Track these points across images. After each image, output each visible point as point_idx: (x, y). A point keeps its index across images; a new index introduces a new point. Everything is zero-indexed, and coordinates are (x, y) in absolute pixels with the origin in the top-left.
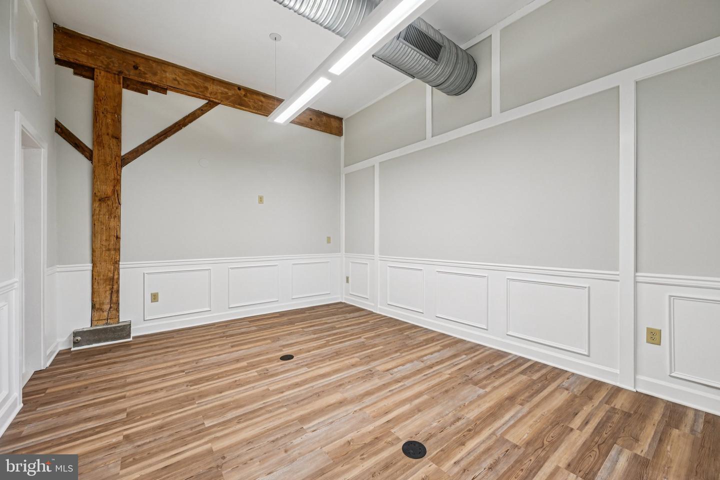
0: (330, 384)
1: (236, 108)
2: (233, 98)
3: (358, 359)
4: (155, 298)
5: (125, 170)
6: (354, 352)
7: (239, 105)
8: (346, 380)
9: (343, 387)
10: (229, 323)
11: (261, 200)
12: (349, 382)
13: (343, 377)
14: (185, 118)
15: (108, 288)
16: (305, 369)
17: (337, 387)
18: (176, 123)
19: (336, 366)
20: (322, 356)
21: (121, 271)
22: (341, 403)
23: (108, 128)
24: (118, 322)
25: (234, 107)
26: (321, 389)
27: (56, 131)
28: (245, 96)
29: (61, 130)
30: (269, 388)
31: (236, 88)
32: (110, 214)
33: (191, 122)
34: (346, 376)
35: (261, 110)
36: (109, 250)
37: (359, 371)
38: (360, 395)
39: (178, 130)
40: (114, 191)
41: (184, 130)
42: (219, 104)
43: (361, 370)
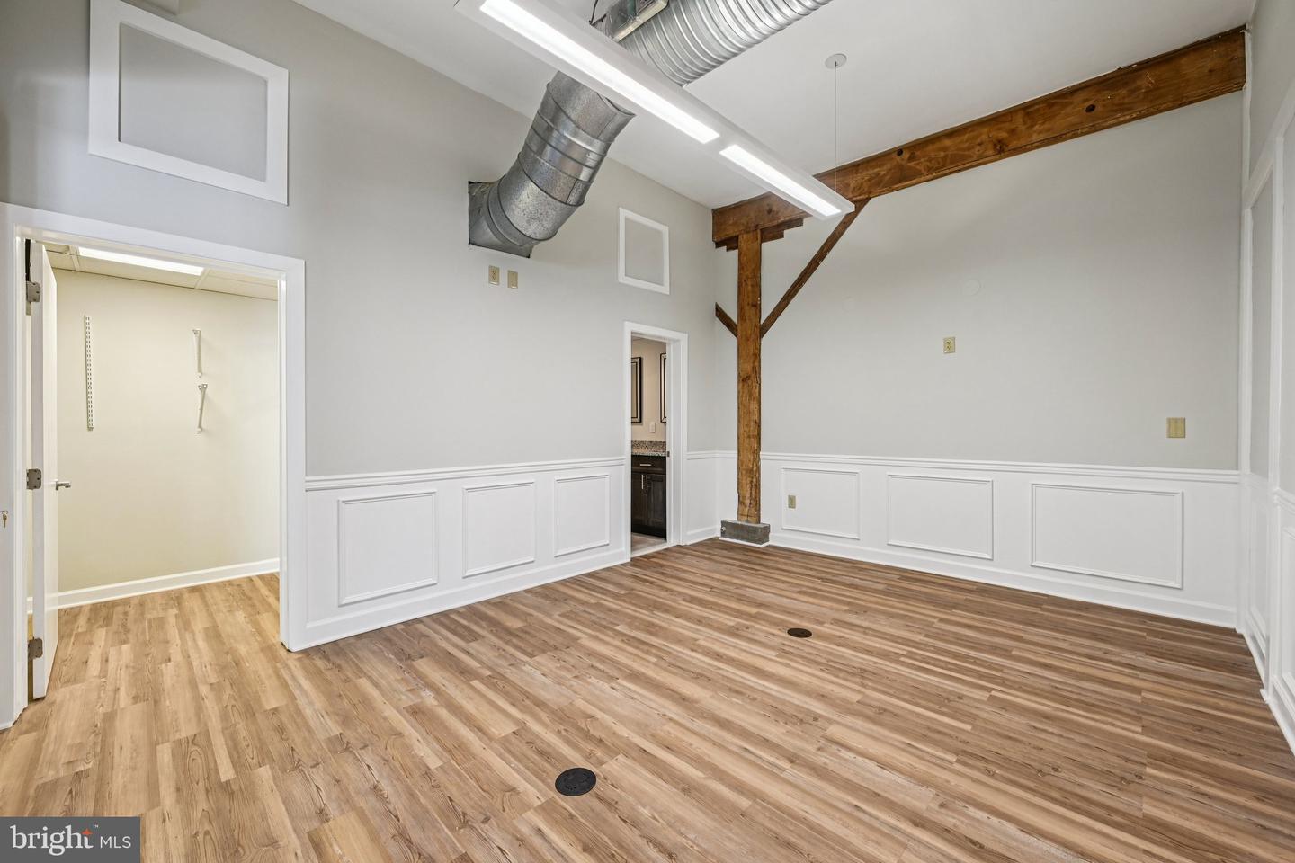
1: (897, 189)
2: (888, 177)
4: (792, 502)
5: (764, 340)
7: (901, 181)
8: (755, 697)
10: (867, 567)
11: (949, 346)
14: (822, 248)
15: (749, 479)
18: (813, 259)
21: (762, 463)
23: (748, 297)
24: (759, 522)
25: (893, 190)
27: (717, 315)
28: (911, 159)
29: (720, 314)
31: (895, 155)
32: (750, 396)
33: (829, 250)
35: (944, 166)
36: (749, 437)
39: (815, 269)
40: (754, 368)
41: (823, 264)
42: (869, 199)
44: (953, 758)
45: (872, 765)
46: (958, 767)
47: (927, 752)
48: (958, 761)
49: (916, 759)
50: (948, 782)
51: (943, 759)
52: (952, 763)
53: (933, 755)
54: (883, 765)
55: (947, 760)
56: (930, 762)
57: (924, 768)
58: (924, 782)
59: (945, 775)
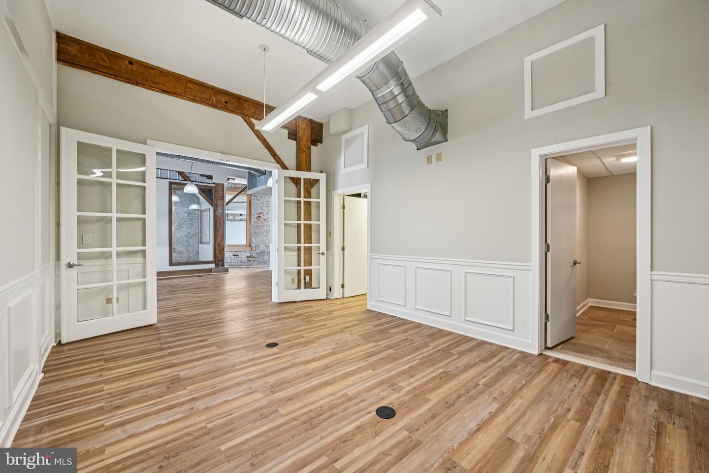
0: (318, 376)
3: (282, 411)
6: (281, 429)
8: (302, 379)
9: (306, 374)
12: (299, 378)
13: (305, 383)
16: (351, 391)
17: (312, 373)
19: (312, 397)
20: (334, 418)
22: (309, 362)
26: (325, 371)
30: (372, 371)
34: (302, 384)
37: (285, 391)
38: (293, 367)
43: (283, 392)
44: (209, 426)
45: (229, 398)
46: (203, 425)
47: (221, 419)
48: (206, 427)
49: (221, 412)
50: (199, 416)
51: (212, 422)
52: (207, 424)
53: (217, 419)
54: (227, 401)
55: (210, 423)
56: (215, 416)
57: (213, 413)
58: (206, 409)
59: (203, 417)
